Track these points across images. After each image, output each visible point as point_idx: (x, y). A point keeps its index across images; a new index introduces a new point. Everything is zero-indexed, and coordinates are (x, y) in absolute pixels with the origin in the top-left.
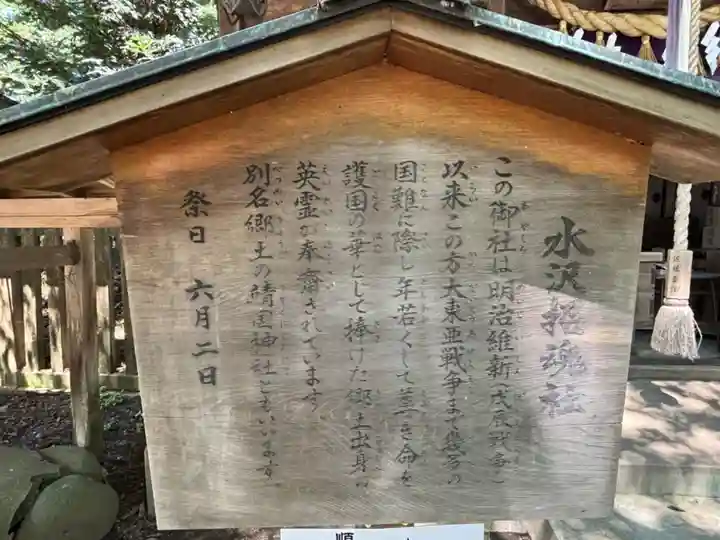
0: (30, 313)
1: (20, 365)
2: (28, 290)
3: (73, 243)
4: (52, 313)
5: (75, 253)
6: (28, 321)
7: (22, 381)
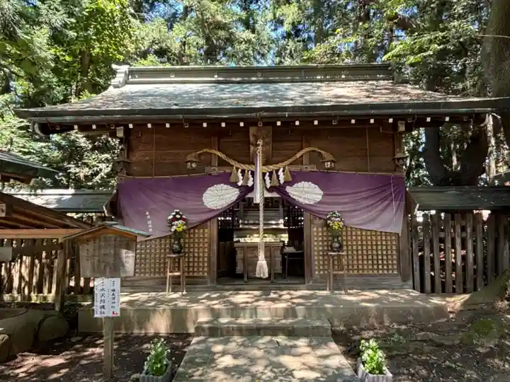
0: (37, 270)
1: (30, 292)
2: (37, 261)
3: (61, 243)
4: (46, 270)
5: (62, 246)
6: (36, 274)
7: (30, 298)
